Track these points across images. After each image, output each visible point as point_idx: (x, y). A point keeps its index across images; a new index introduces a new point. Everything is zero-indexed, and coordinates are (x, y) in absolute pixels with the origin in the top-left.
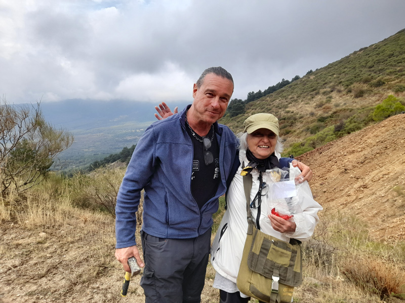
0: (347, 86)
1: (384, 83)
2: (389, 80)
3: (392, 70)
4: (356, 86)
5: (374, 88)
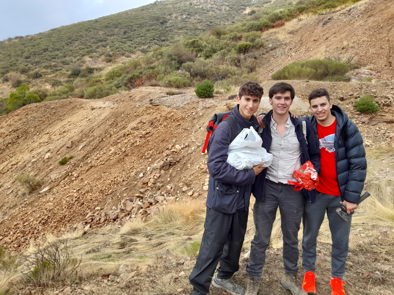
0: (3, 73)
1: (41, 76)
2: (45, 73)
3: (47, 64)
4: (12, 74)
5: (31, 79)
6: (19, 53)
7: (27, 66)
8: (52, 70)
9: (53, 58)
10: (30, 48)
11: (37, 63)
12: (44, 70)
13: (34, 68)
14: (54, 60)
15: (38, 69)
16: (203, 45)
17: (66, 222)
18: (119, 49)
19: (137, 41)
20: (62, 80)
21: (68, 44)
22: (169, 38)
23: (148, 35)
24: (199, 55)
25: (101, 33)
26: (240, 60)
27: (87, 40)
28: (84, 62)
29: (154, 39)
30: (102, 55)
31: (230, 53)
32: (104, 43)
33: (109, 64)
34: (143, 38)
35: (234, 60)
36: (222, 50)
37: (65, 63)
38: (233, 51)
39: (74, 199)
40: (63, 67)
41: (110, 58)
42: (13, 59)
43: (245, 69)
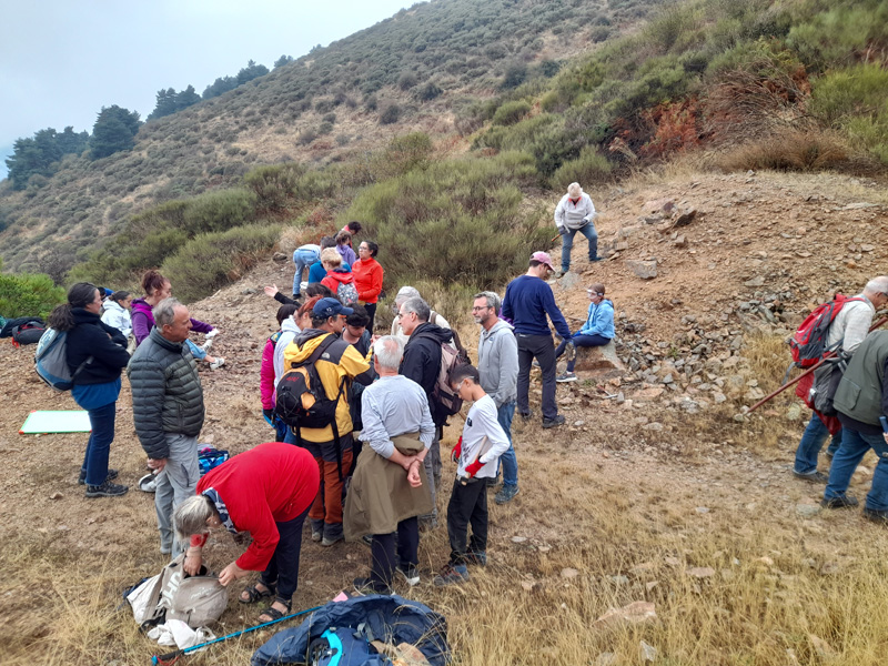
0: (370, 91)
1: (441, 92)
2: (451, 86)
3: (455, 61)
5: (419, 102)
6: (406, 40)
7: (415, 69)
8: (465, 75)
9: (470, 45)
10: (429, 25)
11: (438, 60)
12: (449, 77)
13: (429, 73)
14: (473, 48)
15: (435, 75)
20: (483, 99)
21: (509, 5)
28: (539, 48)
30: (587, 21)
33: (600, 44)
37: (495, 55)
40: (491, 66)
41: (606, 28)
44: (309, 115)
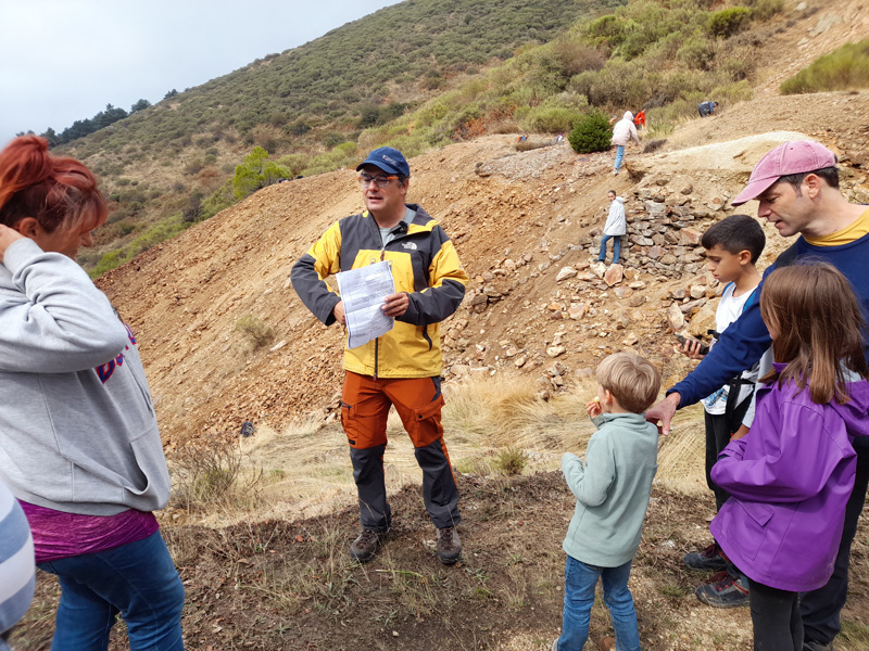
1: (308, 129)
2: (317, 123)
3: (320, 105)
4: (261, 130)
5: (292, 137)
6: (271, 86)
7: (284, 110)
8: (328, 115)
9: (329, 92)
10: (289, 75)
11: (303, 103)
12: (314, 117)
13: (297, 113)
14: (332, 94)
15: (303, 116)
16: (626, 27)
17: (302, 407)
18: (455, 58)
19: (492, 35)
20: (345, 134)
21: (356, 60)
22: (562, 20)
23: (517, 19)
24: (616, 52)
25: (419, 27)
26: (713, 54)
27: (392, 47)
28: (385, 94)
29: (529, 27)
30: (421, 73)
31: (689, 39)
32: (425, 49)
33: (433, 92)
34: (505, 27)
35: (700, 56)
36: (670, 35)
37: (351, 99)
38: (699, 32)
39: (321, 364)
40: (348, 109)
41: (437, 79)
42: (261, 100)
43: (724, 75)
44: (191, 150)
